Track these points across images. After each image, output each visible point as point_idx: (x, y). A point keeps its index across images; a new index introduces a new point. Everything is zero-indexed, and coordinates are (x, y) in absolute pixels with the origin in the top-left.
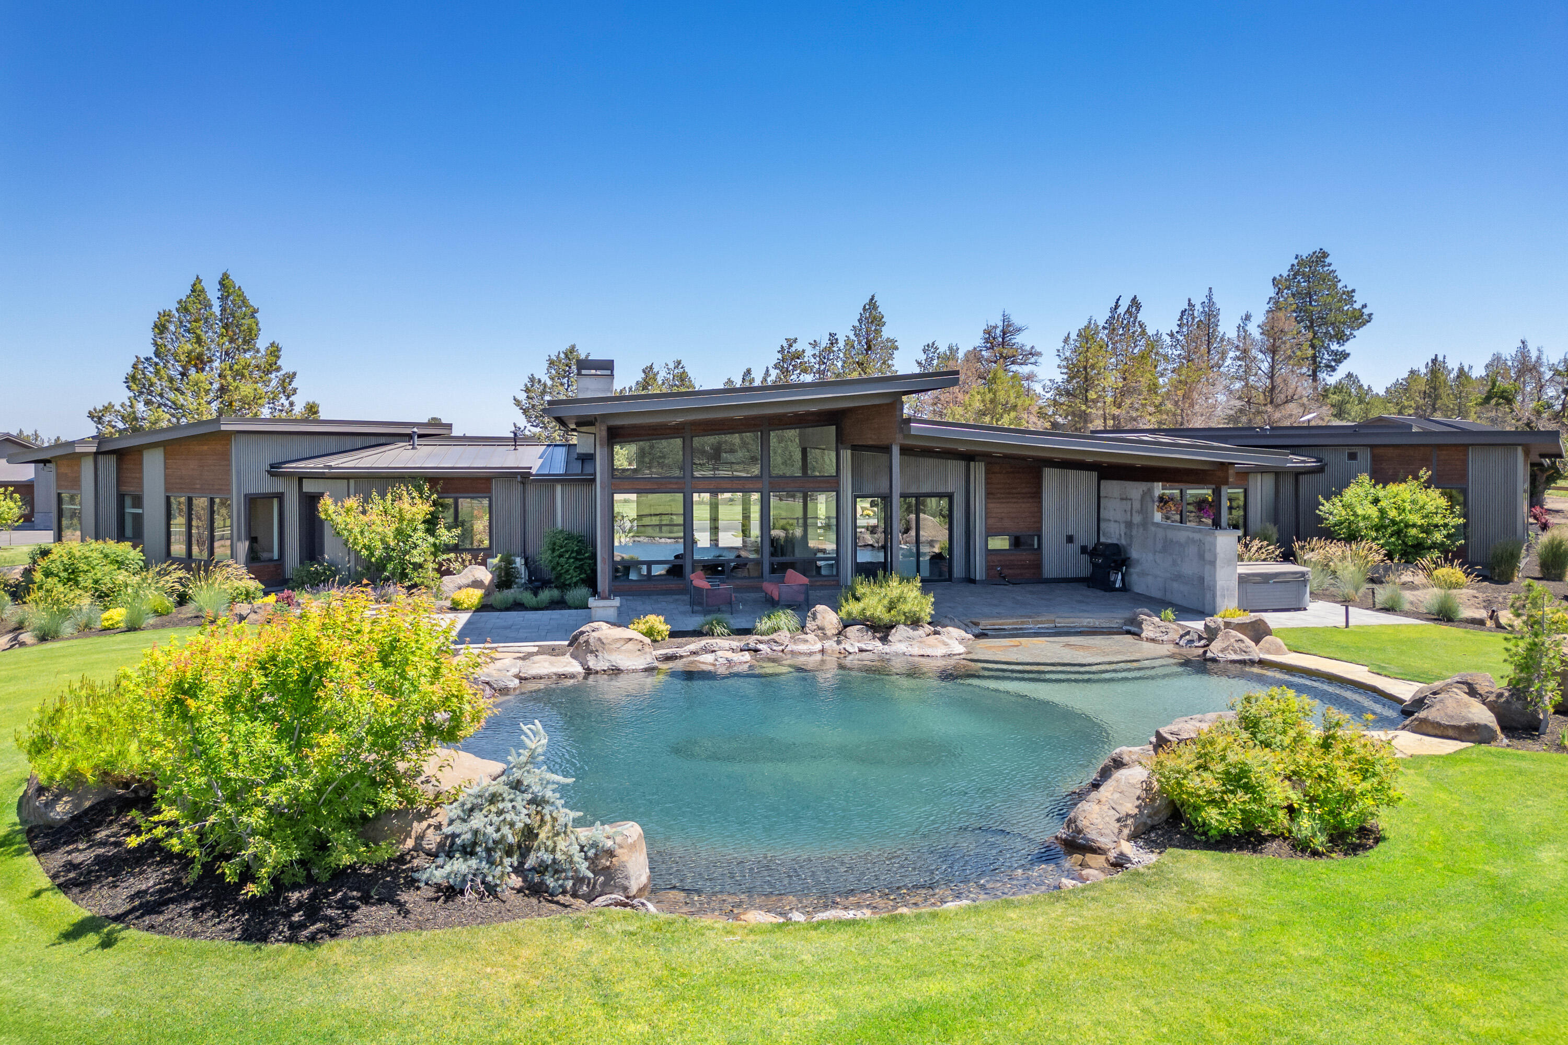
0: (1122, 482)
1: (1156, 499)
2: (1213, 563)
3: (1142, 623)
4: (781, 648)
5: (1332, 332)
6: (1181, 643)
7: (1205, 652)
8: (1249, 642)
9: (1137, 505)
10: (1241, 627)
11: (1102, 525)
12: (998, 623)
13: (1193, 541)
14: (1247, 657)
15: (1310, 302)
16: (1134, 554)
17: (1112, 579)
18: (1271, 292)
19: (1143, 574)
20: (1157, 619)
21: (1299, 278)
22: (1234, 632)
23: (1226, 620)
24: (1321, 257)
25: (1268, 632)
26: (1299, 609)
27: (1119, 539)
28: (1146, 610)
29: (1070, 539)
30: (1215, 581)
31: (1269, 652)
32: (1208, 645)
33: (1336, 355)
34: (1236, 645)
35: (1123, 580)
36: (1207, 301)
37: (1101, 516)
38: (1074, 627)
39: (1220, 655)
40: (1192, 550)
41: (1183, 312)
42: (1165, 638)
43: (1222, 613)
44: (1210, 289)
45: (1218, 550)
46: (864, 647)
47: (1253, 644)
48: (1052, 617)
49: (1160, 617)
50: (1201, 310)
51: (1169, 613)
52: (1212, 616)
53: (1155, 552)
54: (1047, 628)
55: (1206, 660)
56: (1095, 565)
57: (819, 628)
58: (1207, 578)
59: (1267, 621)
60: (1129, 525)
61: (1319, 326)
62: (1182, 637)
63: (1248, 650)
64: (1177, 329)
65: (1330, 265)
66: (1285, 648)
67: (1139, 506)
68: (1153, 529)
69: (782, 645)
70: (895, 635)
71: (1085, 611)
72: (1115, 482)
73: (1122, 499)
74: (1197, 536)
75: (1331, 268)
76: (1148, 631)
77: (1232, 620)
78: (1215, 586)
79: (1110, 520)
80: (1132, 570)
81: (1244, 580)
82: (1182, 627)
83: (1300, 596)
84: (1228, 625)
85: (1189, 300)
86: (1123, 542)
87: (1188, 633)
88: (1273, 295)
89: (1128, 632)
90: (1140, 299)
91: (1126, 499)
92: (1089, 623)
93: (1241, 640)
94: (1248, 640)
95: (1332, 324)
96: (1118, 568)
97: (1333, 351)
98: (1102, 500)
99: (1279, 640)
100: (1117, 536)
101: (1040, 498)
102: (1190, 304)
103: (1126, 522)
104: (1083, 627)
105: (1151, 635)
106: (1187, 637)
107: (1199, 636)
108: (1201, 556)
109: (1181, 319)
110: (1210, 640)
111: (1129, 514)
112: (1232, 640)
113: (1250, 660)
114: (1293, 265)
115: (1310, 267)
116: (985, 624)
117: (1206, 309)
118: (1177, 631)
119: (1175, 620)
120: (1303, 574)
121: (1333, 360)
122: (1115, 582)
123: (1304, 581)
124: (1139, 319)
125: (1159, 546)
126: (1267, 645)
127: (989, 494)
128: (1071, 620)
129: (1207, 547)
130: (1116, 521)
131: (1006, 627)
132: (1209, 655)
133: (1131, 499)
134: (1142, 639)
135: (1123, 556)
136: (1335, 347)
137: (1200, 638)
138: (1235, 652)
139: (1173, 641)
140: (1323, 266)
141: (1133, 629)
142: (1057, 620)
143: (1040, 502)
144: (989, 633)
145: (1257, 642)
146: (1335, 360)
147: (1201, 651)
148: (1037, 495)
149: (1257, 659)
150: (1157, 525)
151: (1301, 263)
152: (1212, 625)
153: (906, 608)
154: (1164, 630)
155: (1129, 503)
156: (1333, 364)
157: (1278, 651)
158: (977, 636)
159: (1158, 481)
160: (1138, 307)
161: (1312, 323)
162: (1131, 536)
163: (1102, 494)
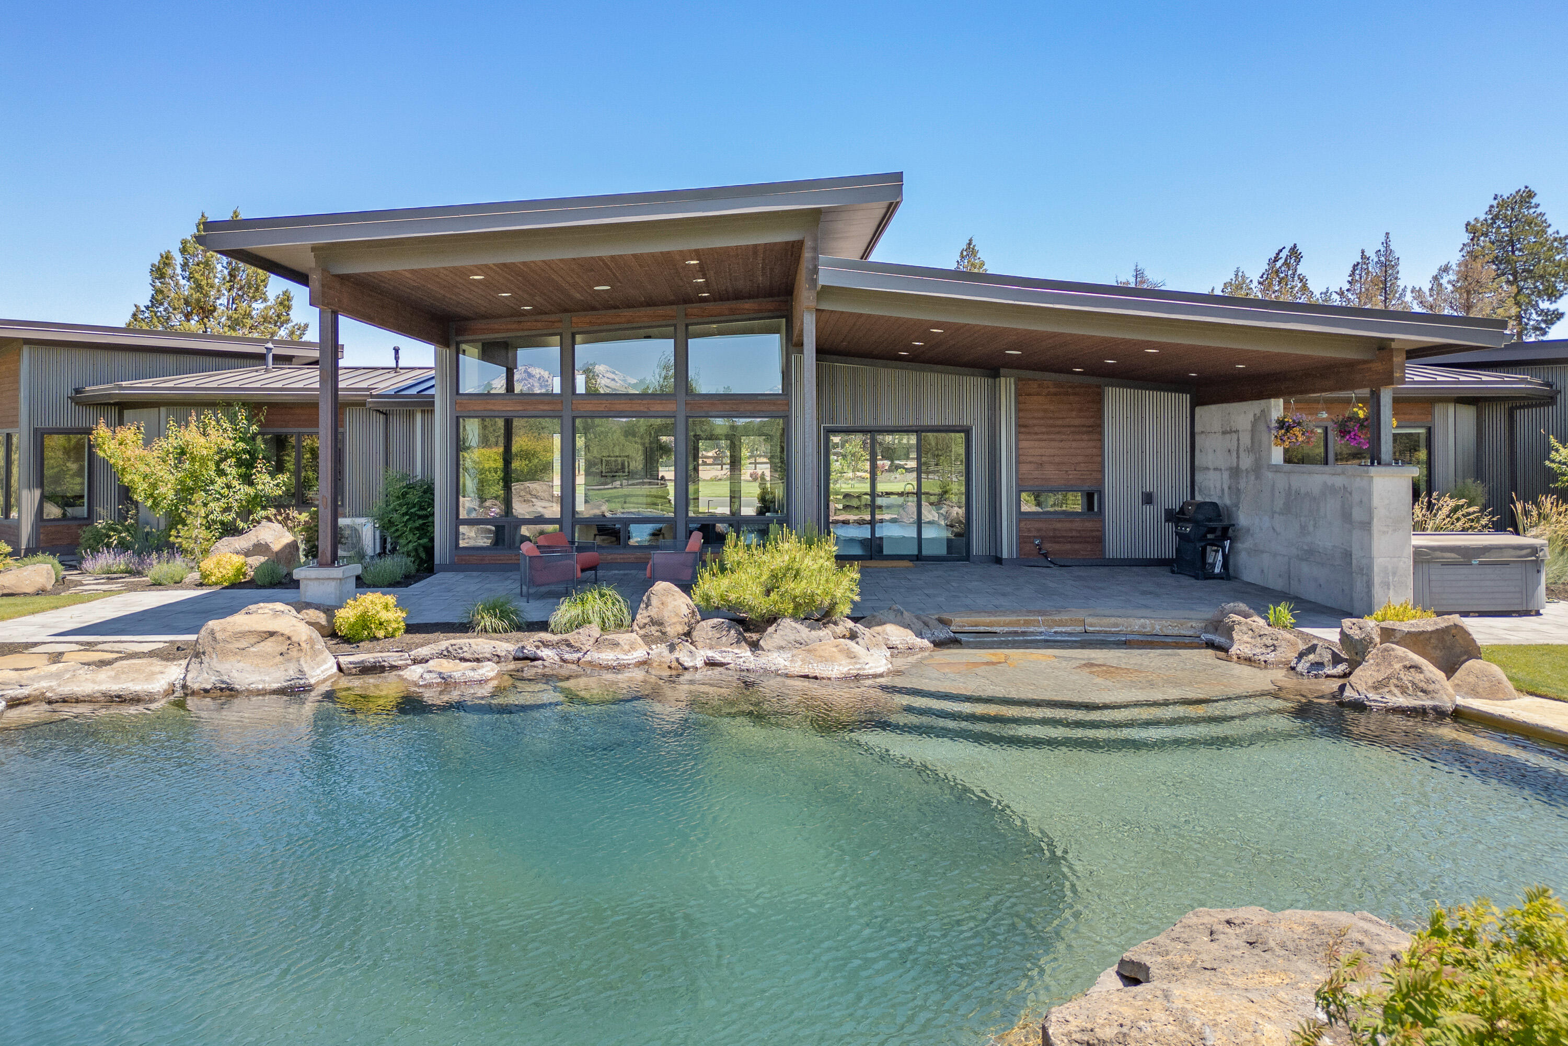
0: (1224, 405)
1: (1274, 424)
2: (1367, 526)
3: (1231, 629)
4: (576, 656)
5: (1541, 287)
6: (1300, 668)
7: (1342, 688)
8: (1433, 672)
9: (1246, 439)
10: (1415, 640)
11: (1198, 477)
12: (984, 621)
13: (1333, 490)
14: (1428, 703)
15: (1513, 252)
16: (1243, 519)
17: (1210, 560)
18: (1465, 238)
19: (1256, 551)
20: (1262, 622)
21: (1499, 222)
22: (1400, 650)
23: (1383, 624)
24: (1526, 197)
25: (1472, 651)
26: (1526, 613)
27: (1221, 497)
28: (1242, 606)
29: (1148, 499)
30: (1371, 558)
31: (1476, 694)
32: (1346, 675)
33: (1546, 314)
34: (1406, 677)
35: (1226, 558)
36: (1382, 249)
37: (1197, 463)
38: (1117, 633)
39: (1372, 696)
40: (1331, 506)
41: (1355, 267)
42: (1271, 657)
43: (1379, 613)
44: (1387, 234)
45: (1376, 501)
46: (718, 657)
47: (1440, 675)
48: (1081, 614)
49: (1266, 618)
50: (1376, 259)
51: (1283, 612)
52: (1360, 617)
53: (1274, 512)
54: (1070, 634)
55: (1341, 704)
56: (1182, 536)
57: (654, 622)
58: (1356, 553)
59: (1470, 630)
60: (1235, 472)
61: (1525, 280)
62: (1301, 656)
63: (1431, 687)
64: (1348, 286)
65: (1537, 206)
66: (1510, 685)
67: (1249, 442)
68: (1270, 475)
69: (578, 650)
70: (772, 638)
71: (1146, 607)
72: (1213, 407)
73: (1224, 433)
74: (1339, 481)
75: (1539, 210)
76: (1242, 644)
77: (1397, 625)
78: (1370, 567)
79: (1208, 469)
80: (1239, 545)
81: (1422, 557)
82: (1306, 637)
83: (1528, 590)
84: (1388, 634)
85: (1363, 252)
86: (1227, 501)
87: (1312, 649)
88: (1467, 241)
89: (1210, 645)
90: (1300, 248)
91: (1231, 432)
92: (1144, 626)
93: (1416, 667)
94: (1432, 668)
95: (1542, 277)
96: (1218, 543)
97: (1542, 311)
98: (1197, 438)
99: (1496, 670)
100: (1219, 493)
101: (1101, 433)
102: (1363, 256)
103: (1231, 469)
104: (1132, 633)
105: (1247, 651)
106: (1311, 657)
107: (1334, 655)
108: (1346, 516)
109: (1353, 274)
110: (1354, 664)
111: (1234, 454)
112: (1398, 666)
113: (1435, 708)
114: (1492, 206)
115: (1513, 209)
116: (961, 621)
117: (1383, 259)
118: (1294, 645)
119: (1294, 625)
120: (1534, 550)
121: (1542, 320)
122: (1213, 565)
123: (1536, 561)
124: (1299, 272)
125: (1279, 503)
126: (1472, 679)
127: (1022, 428)
128: (1113, 620)
129: (1356, 497)
130: (1216, 469)
131: (997, 629)
132: (1349, 694)
133: (1237, 431)
134: (1229, 659)
135: (1226, 523)
136: (1545, 305)
137: (1336, 660)
138: (1404, 691)
139: (1287, 663)
140: (1529, 208)
141: (1218, 639)
142: (1089, 620)
143: (1101, 440)
144: (964, 638)
145: (1450, 669)
146: (1545, 321)
147: (1335, 685)
148: (1096, 429)
149: (1449, 706)
150: (1276, 469)
151: (1503, 204)
152: (1356, 634)
153: (798, 588)
154: (1269, 642)
155: (1235, 436)
156: (1543, 326)
157: (1494, 692)
158: (939, 644)
159: (1276, 395)
160: (1298, 257)
161: (1515, 278)
162: (1238, 490)
163: (1197, 429)
